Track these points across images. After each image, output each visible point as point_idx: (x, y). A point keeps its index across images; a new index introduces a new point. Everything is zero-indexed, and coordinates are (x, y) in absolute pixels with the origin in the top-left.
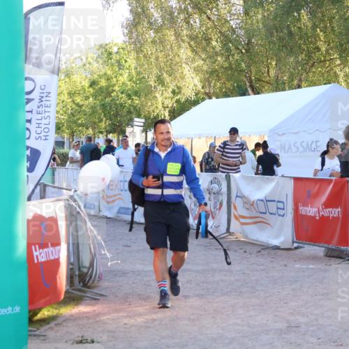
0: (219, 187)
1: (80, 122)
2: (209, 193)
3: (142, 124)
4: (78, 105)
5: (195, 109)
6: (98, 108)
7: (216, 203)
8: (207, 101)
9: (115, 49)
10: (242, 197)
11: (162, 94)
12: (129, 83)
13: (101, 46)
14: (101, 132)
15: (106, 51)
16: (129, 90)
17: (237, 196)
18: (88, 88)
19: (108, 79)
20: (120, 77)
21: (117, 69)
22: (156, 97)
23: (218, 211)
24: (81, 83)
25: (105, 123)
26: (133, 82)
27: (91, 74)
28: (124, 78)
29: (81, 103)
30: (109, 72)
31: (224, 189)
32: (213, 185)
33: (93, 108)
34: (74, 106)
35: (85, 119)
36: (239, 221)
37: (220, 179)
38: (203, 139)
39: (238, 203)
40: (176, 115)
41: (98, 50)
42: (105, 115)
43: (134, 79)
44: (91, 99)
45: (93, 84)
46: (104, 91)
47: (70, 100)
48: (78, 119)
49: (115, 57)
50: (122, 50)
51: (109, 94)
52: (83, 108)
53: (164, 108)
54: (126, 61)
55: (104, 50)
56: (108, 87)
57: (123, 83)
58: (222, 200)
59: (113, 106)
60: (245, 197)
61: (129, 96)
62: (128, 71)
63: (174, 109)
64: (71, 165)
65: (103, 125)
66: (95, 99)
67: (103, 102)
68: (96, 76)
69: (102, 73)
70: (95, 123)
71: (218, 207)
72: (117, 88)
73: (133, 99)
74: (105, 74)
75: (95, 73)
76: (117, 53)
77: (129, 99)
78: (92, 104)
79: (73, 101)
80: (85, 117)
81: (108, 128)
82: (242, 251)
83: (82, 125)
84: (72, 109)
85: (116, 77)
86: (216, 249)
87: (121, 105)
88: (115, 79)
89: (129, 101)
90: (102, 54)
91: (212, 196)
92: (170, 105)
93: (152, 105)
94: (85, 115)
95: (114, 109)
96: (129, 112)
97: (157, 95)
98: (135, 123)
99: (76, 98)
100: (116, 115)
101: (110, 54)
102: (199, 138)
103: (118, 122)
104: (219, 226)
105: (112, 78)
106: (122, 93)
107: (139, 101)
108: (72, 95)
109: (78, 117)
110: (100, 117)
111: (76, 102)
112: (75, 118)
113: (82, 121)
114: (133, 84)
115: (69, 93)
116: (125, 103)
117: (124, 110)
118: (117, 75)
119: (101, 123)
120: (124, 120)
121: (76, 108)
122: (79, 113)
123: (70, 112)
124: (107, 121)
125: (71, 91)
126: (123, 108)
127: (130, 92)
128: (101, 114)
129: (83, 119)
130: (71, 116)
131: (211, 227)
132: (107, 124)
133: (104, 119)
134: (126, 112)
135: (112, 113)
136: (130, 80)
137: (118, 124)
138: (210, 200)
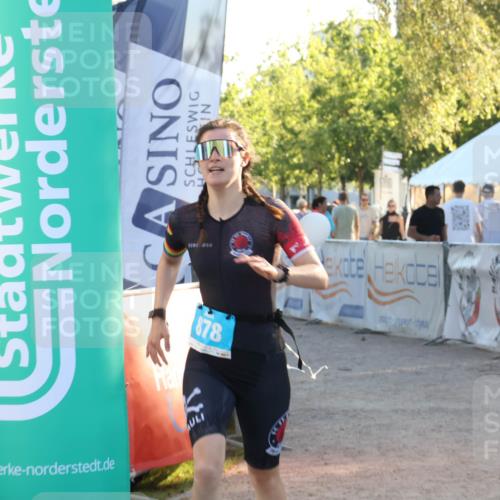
1: (295, 160)
2: (494, 280)
3: (398, 163)
4: (291, 131)
6: (326, 136)
9: (355, 31)
12: (378, 91)
13: (331, 26)
14: (333, 179)
15: (339, 34)
16: (380, 101)
18: (309, 101)
19: (343, 84)
20: (365, 81)
21: (359, 66)
24: (297, 91)
25: (339, 163)
26: (386, 88)
27: (315, 76)
28: (370, 82)
29: (297, 128)
30: (345, 72)
32: (499, 265)
33: (317, 136)
34: (284, 132)
35: (304, 156)
41: (326, 32)
42: (339, 149)
43: (388, 84)
44: (314, 120)
45: (317, 92)
46: (336, 104)
47: (278, 122)
48: (294, 156)
49: (356, 44)
50: (366, 31)
51: (345, 110)
52: (302, 137)
54: (375, 51)
55: (334, 33)
56: (342, 98)
57: (371, 92)
59: (352, 131)
61: (379, 114)
62: (378, 69)
65: (335, 165)
66: (321, 120)
67: (335, 126)
68: (322, 79)
69: (332, 74)
70: (320, 163)
72: (357, 101)
73: (386, 120)
74: (339, 75)
75: (321, 74)
76: (360, 36)
77: (379, 119)
78: (316, 130)
79: (284, 125)
80: (304, 152)
81: (344, 172)
83: (299, 166)
84: (280, 139)
85: (357, 80)
87: (366, 130)
88: (355, 85)
89: (380, 124)
90: (332, 39)
91: (498, 285)
94: (304, 148)
95: (353, 137)
96: (379, 143)
98: (385, 161)
99: (288, 119)
100: (357, 148)
101: (347, 38)
103: (360, 160)
105: (350, 82)
106: (367, 108)
107: (397, 122)
108: (281, 114)
109: (292, 152)
110: (330, 153)
111: (289, 126)
112: (287, 155)
113: (299, 160)
114: (386, 93)
115: (277, 111)
116: (372, 127)
117: (371, 138)
118: (359, 76)
119: (331, 163)
120: (370, 157)
121: (289, 136)
122: (294, 144)
123: (274, 143)
124: (343, 158)
125: (280, 107)
126: (369, 136)
127: (380, 106)
128: (330, 147)
129: (300, 156)
130: (280, 151)
131: (496, 339)
132: (342, 163)
133: (337, 155)
134: (373, 142)
135: (350, 145)
136: (381, 86)
137: (360, 164)
138: (494, 291)
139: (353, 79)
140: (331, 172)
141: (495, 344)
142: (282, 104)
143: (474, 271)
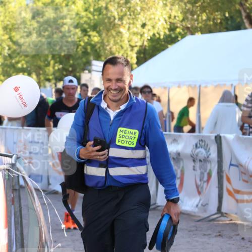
0: (206, 152)
1: (20, 65)
2: (194, 161)
4: (15, 43)
5: (172, 49)
7: (202, 173)
8: (189, 38)
10: (238, 165)
11: (129, 29)
14: (49, 80)
16: (86, 22)
17: (231, 165)
20: (73, 6)
22: (120, 32)
23: (205, 184)
25: (54, 67)
26: (90, 12)
27: (34, 2)
31: (214, 155)
32: (198, 150)
34: (11, 43)
35: (27, 62)
36: (234, 197)
37: (208, 141)
38: (184, 88)
39: (232, 173)
40: (147, 56)
43: (92, 10)
47: (7, 37)
48: (18, 62)
53: (132, 47)
57: (77, 14)
58: (210, 170)
60: (241, 166)
61: (85, 32)
63: (145, 49)
64: (10, 123)
65: (50, 70)
68: (40, 4)
70: (40, 68)
71: (206, 178)
73: (89, 36)
74: (53, 2)
77: (85, 35)
79: (10, 38)
80: (27, 59)
81: (57, 74)
82: (238, 238)
83: (22, 70)
84: (9, 49)
85: (67, 5)
86: (205, 235)
89: (86, 39)
91: (198, 165)
92: (139, 44)
93: (116, 43)
94: (26, 56)
96: (85, 53)
97: (122, 30)
98: (94, 68)
99: (13, 34)
102: (179, 87)
103: (71, 66)
104: (207, 204)
105: (62, 7)
107: (99, 38)
108: (8, 30)
109: (17, 59)
110: (46, 60)
111: (15, 39)
112: (13, 61)
113: (22, 65)
114: (90, 16)
115: (5, 28)
116: (80, 41)
117: (79, 50)
118: (68, 2)
119: (48, 68)
120: (78, 64)
121: (15, 47)
122: (18, 54)
123: (6, 52)
124: (57, 65)
125: (8, 25)
126: (77, 48)
127: (86, 26)
128: (47, 56)
129: (23, 62)
130: (8, 58)
131: (197, 206)
132: (56, 68)
133: (52, 62)
134: (80, 52)
135: (63, 54)
136: (86, 10)
137: (70, 69)
138: (194, 170)
139: (64, 4)
140: (48, 75)
141: (196, 210)
142: (8, 23)
143: (179, 154)
